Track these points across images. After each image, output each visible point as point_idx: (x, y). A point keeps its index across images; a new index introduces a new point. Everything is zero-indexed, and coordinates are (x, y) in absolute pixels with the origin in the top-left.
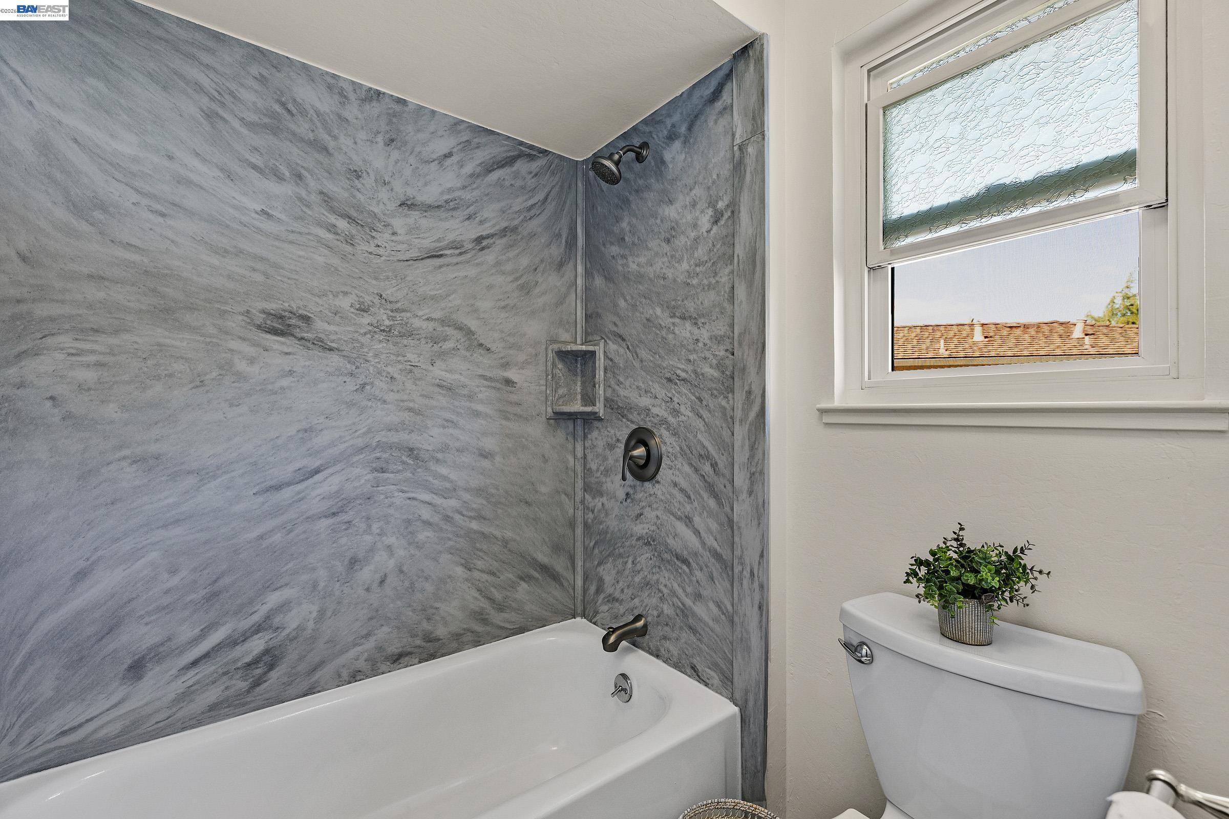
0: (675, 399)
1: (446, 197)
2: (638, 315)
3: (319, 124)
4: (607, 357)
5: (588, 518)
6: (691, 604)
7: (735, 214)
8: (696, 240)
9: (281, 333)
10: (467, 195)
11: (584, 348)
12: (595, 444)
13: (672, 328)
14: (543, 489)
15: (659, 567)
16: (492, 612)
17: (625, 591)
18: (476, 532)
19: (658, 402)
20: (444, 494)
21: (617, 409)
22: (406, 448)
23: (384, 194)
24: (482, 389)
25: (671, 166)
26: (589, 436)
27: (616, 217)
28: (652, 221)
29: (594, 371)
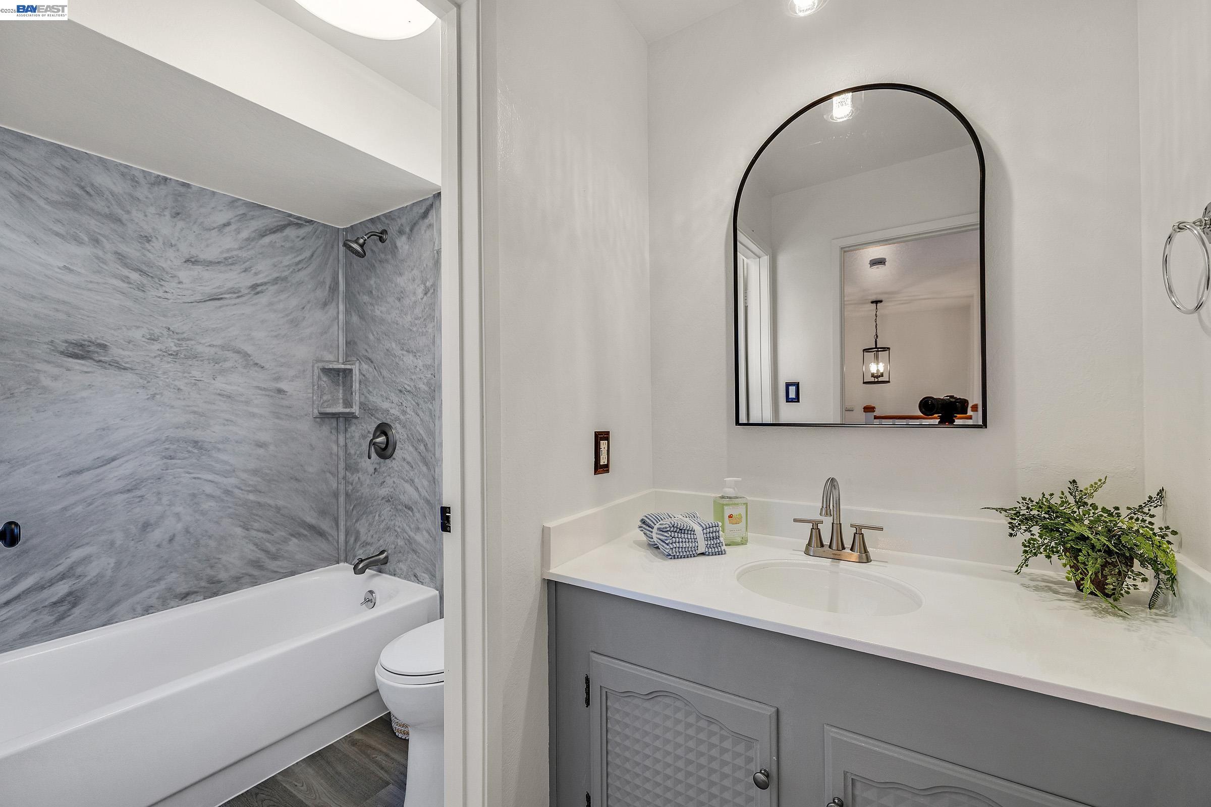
0: (404, 404)
1: (225, 255)
2: (381, 346)
3: (113, 202)
4: (361, 373)
5: (349, 490)
6: (414, 535)
7: (436, 291)
8: (415, 302)
9: (82, 357)
10: (244, 254)
11: (343, 366)
12: (353, 435)
13: (402, 357)
14: (311, 469)
15: (395, 515)
16: (267, 560)
17: (374, 536)
18: (252, 502)
19: (393, 405)
20: (226, 474)
21: (368, 410)
22: (192, 441)
23: (171, 253)
24: (257, 397)
25: (400, 251)
26: (349, 430)
27: (367, 276)
28: (389, 284)
29: (352, 383)
